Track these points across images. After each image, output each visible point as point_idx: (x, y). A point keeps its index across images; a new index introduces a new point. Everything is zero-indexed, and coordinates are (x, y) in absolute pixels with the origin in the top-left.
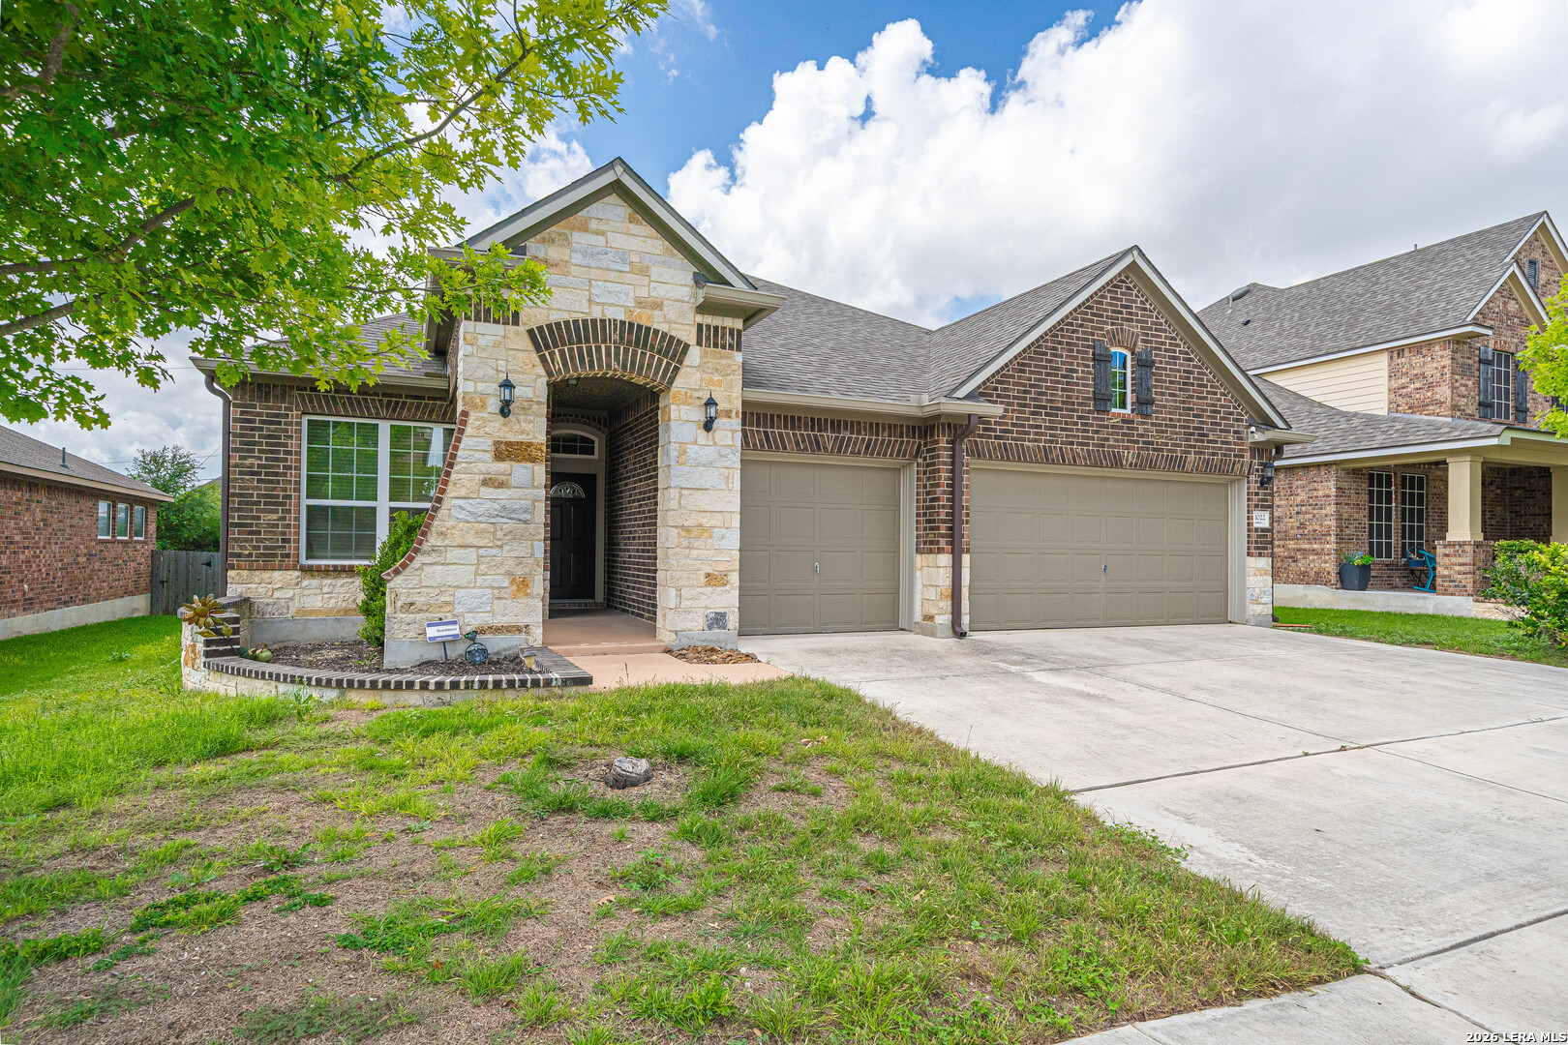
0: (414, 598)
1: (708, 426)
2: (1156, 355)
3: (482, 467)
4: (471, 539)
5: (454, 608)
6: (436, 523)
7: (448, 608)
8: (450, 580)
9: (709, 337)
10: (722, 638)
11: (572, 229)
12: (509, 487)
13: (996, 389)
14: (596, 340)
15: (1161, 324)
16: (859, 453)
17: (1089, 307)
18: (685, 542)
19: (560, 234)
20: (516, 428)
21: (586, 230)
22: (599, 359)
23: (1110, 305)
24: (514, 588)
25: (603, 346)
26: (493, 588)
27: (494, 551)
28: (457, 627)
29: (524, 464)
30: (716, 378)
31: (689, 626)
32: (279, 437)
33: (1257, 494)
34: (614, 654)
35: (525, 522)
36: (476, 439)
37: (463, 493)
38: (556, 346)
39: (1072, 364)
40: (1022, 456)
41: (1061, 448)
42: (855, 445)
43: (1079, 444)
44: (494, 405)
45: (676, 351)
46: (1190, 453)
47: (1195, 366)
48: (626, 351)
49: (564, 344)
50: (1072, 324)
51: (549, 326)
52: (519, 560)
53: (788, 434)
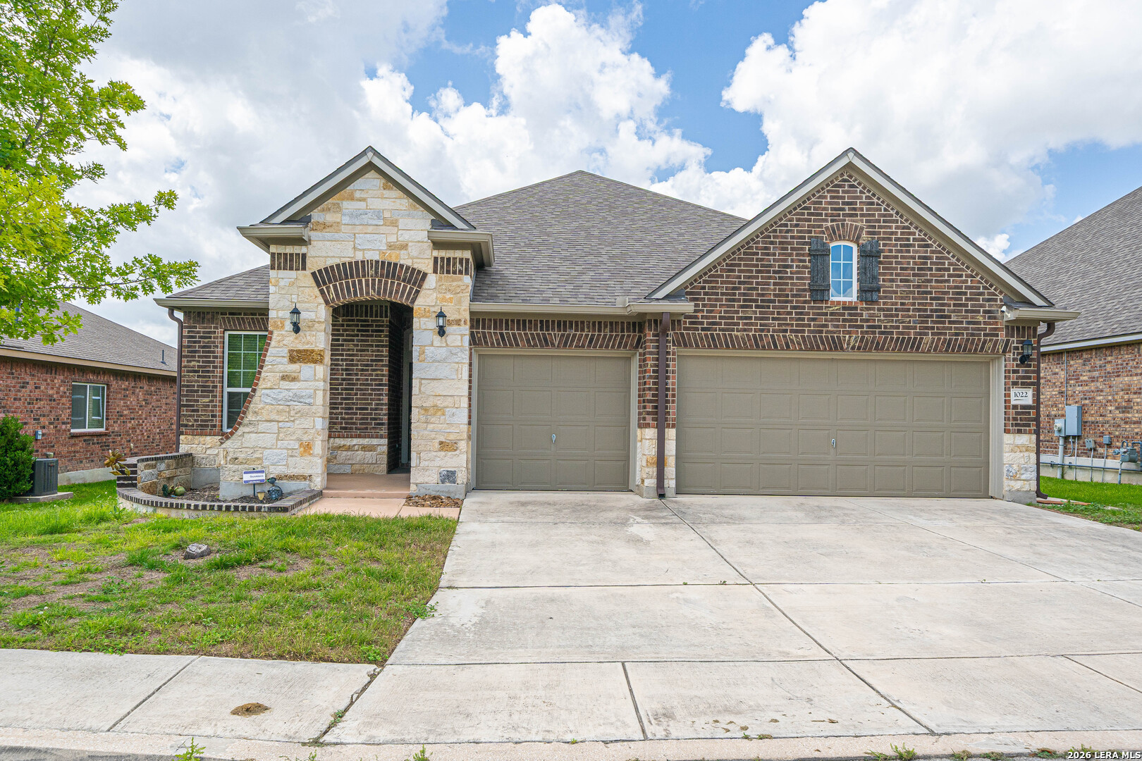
0: (238, 455)
1: (441, 332)
2: (884, 245)
3: (281, 367)
4: (274, 416)
5: (263, 462)
6: (252, 406)
7: (259, 462)
8: (261, 444)
9: (442, 266)
10: (451, 490)
11: (343, 200)
12: (299, 381)
13: (704, 288)
14: (358, 276)
15: (892, 216)
16: (583, 346)
17: (805, 208)
18: (423, 419)
19: (334, 204)
20: (303, 340)
21: (352, 199)
22: (361, 289)
23: (830, 203)
24: (302, 449)
25: (363, 280)
26: (288, 449)
27: (289, 424)
28: (264, 474)
29: (309, 365)
30: (448, 296)
31: (426, 480)
32: (210, 347)
33: (1014, 372)
34: (370, 498)
35: (309, 404)
36: (277, 349)
37: (269, 385)
38: (330, 282)
39: (786, 260)
40: (731, 344)
41: (772, 336)
42: (579, 340)
43: (792, 331)
44: (289, 327)
45: (417, 278)
46: (927, 334)
47: (933, 252)
48: (380, 281)
49: (336, 281)
50: (786, 225)
51: (326, 269)
52: (305, 431)
53: (520, 334)
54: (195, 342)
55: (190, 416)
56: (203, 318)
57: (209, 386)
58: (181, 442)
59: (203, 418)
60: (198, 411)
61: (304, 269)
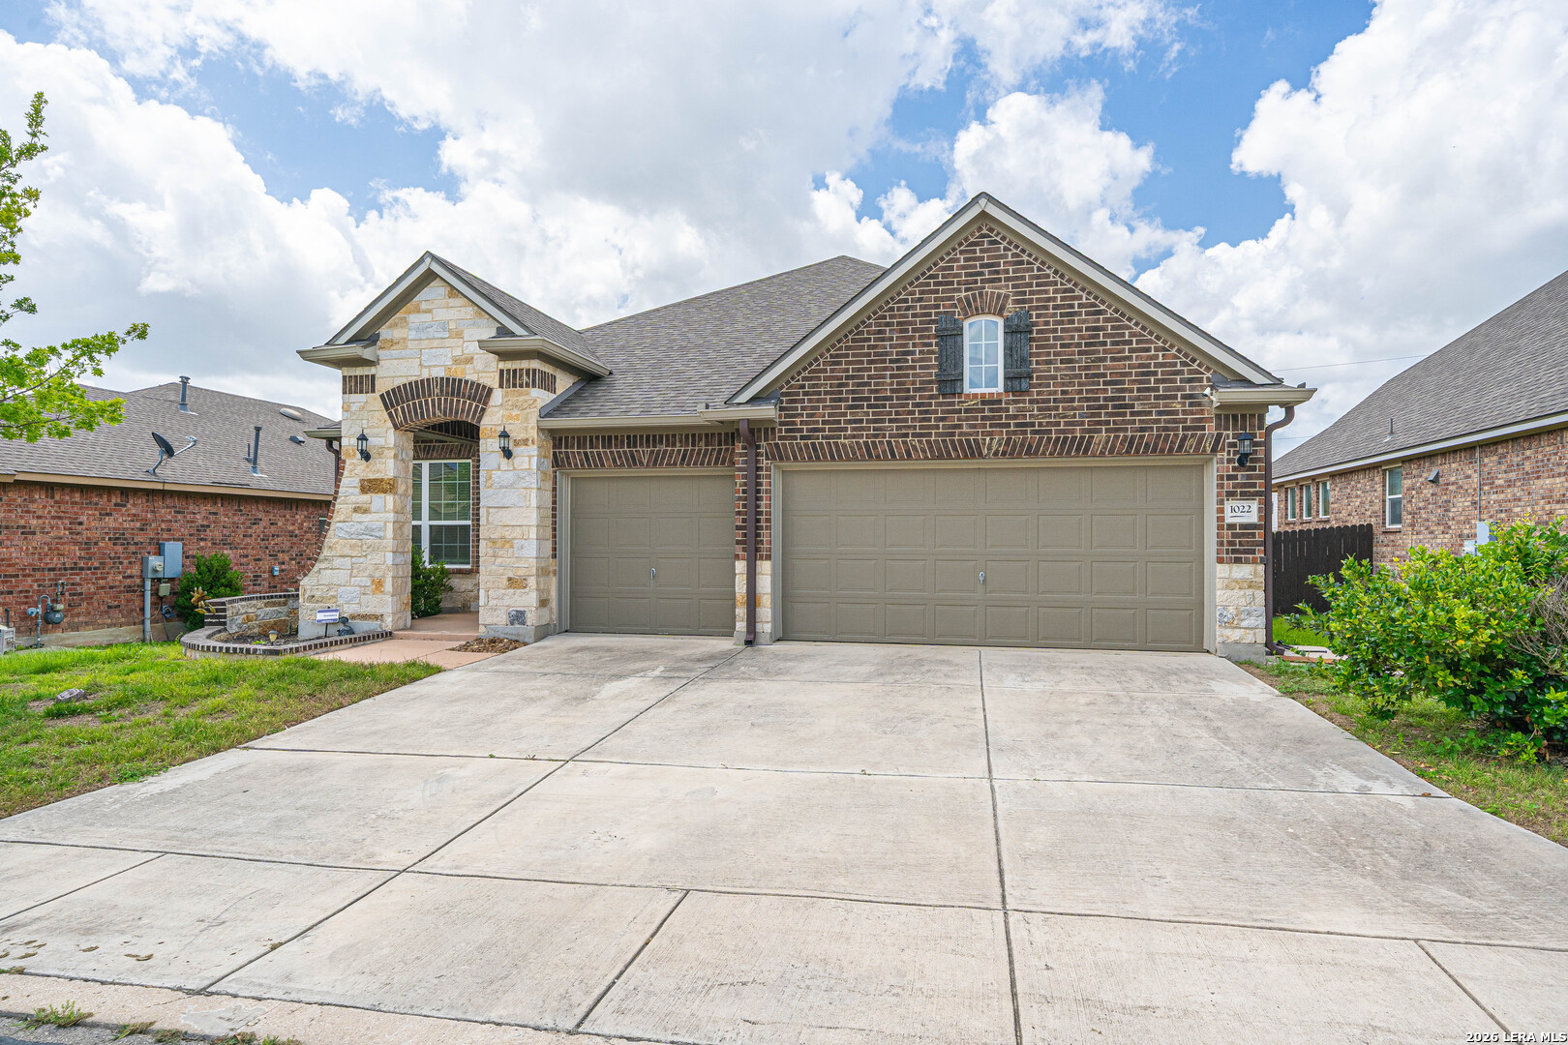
0: (315, 593)
1: (508, 454)
2: (1038, 316)
3: (353, 499)
4: (347, 551)
5: (337, 600)
6: (326, 540)
7: (333, 600)
8: (335, 581)
9: (509, 379)
10: (521, 632)
11: (410, 313)
12: (370, 513)
13: (803, 387)
14: (424, 396)
15: (1048, 276)
16: (675, 464)
17: (931, 277)
18: (491, 552)
19: (401, 319)
20: (373, 469)
21: (418, 311)
22: (428, 410)
23: (964, 267)
24: (374, 586)
25: (430, 400)
26: (360, 586)
27: (361, 560)
28: (337, 614)
29: (380, 495)
30: (515, 412)
31: (495, 621)
33: (1229, 478)
34: (438, 640)
35: (380, 538)
36: (350, 479)
37: (342, 518)
38: (398, 404)
39: (906, 345)
40: (837, 454)
41: (889, 443)
42: (670, 457)
43: (914, 435)
44: (359, 454)
45: (482, 394)
46: (1099, 431)
47: (1107, 320)
48: (446, 400)
49: (404, 402)
50: (906, 301)
51: (394, 390)
52: (377, 566)
53: (605, 453)
61: (373, 391)
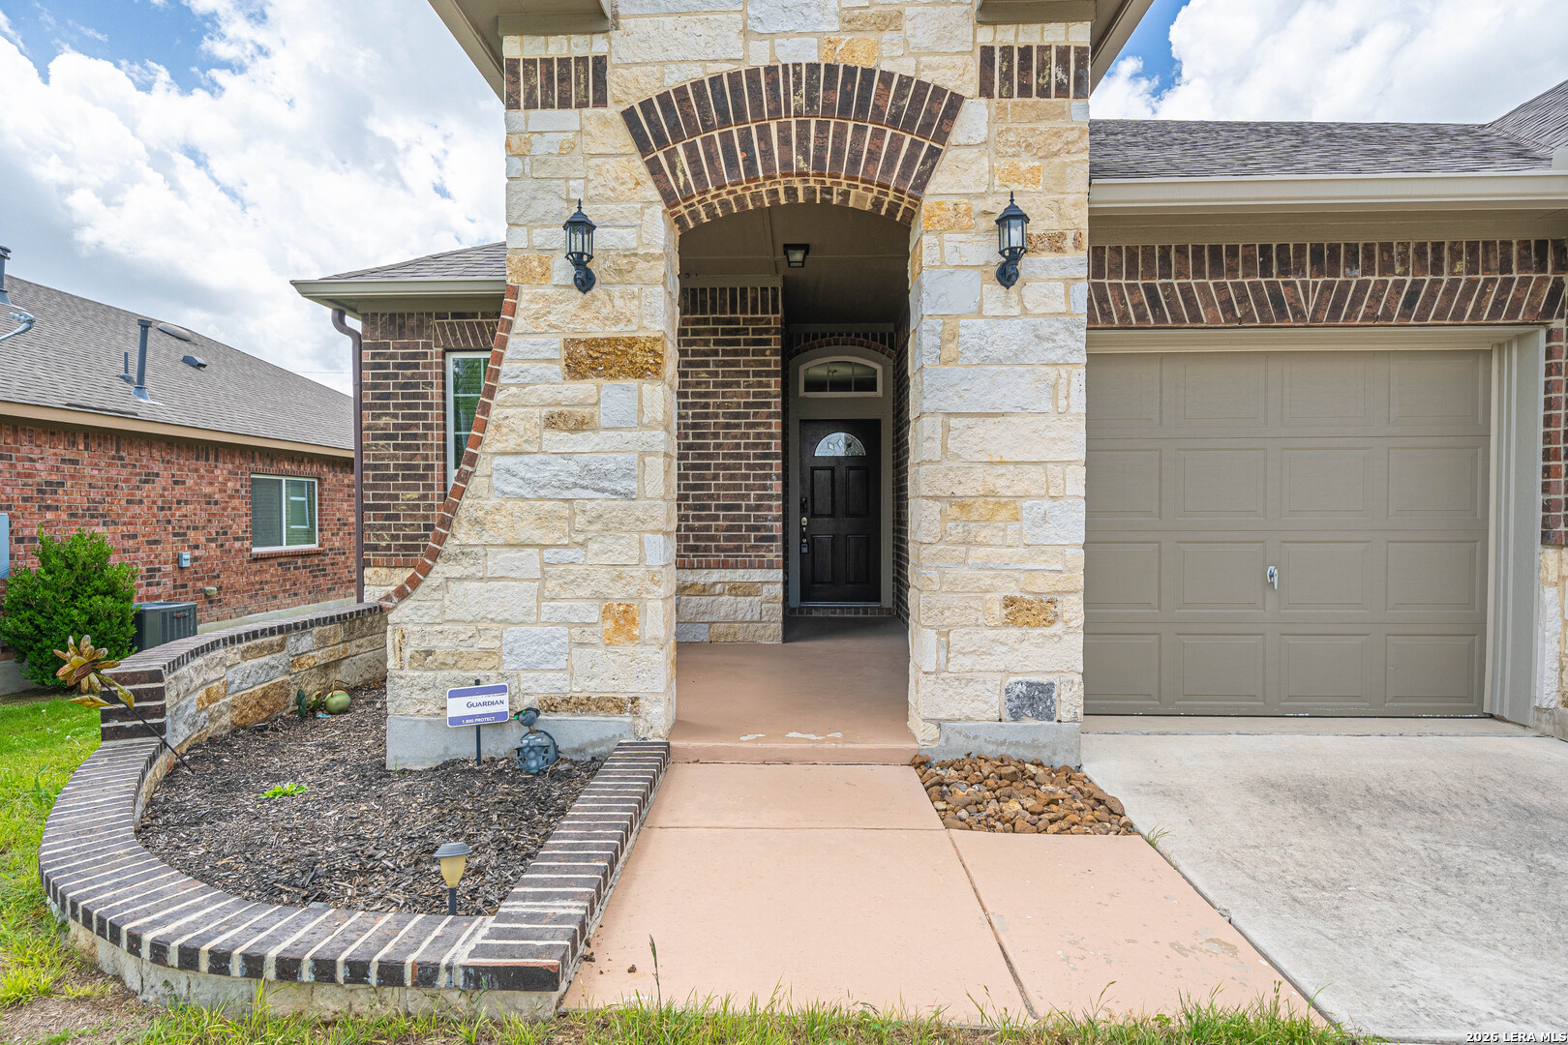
0: (433, 642)
1: (1007, 275)
3: (545, 392)
4: (529, 532)
5: (502, 662)
6: (466, 502)
7: (492, 661)
8: (495, 609)
9: (1010, 74)
10: (1042, 739)
12: (595, 430)
14: (758, 114)
16: (1388, 315)
18: (958, 532)
20: (604, 311)
22: (767, 154)
24: (609, 624)
25: (774, 126)
26: (570, 624)
27: (570, 554)
28: (505, 698)
29: (623, 382)
30: (1026, 163)
31: (967, 711)
34: (804, 762)
35: (626, 496)
36: (532, 339)
37: (511, 444)
38: (677, 136)
42: (1376, 298)
44: (563, 271)
45: (931, 112)
48: (822, 127)
49: (694, 133)
51: (663, 99)
52: (618, 571)
53: (1203, 288)
54: (386, 376)
55: (382, 528)
56: (402, 327)
57: (416, 467)
58: (366, 581)
59: (408, 532)
60: (397, 517)
61: (601, 101)
